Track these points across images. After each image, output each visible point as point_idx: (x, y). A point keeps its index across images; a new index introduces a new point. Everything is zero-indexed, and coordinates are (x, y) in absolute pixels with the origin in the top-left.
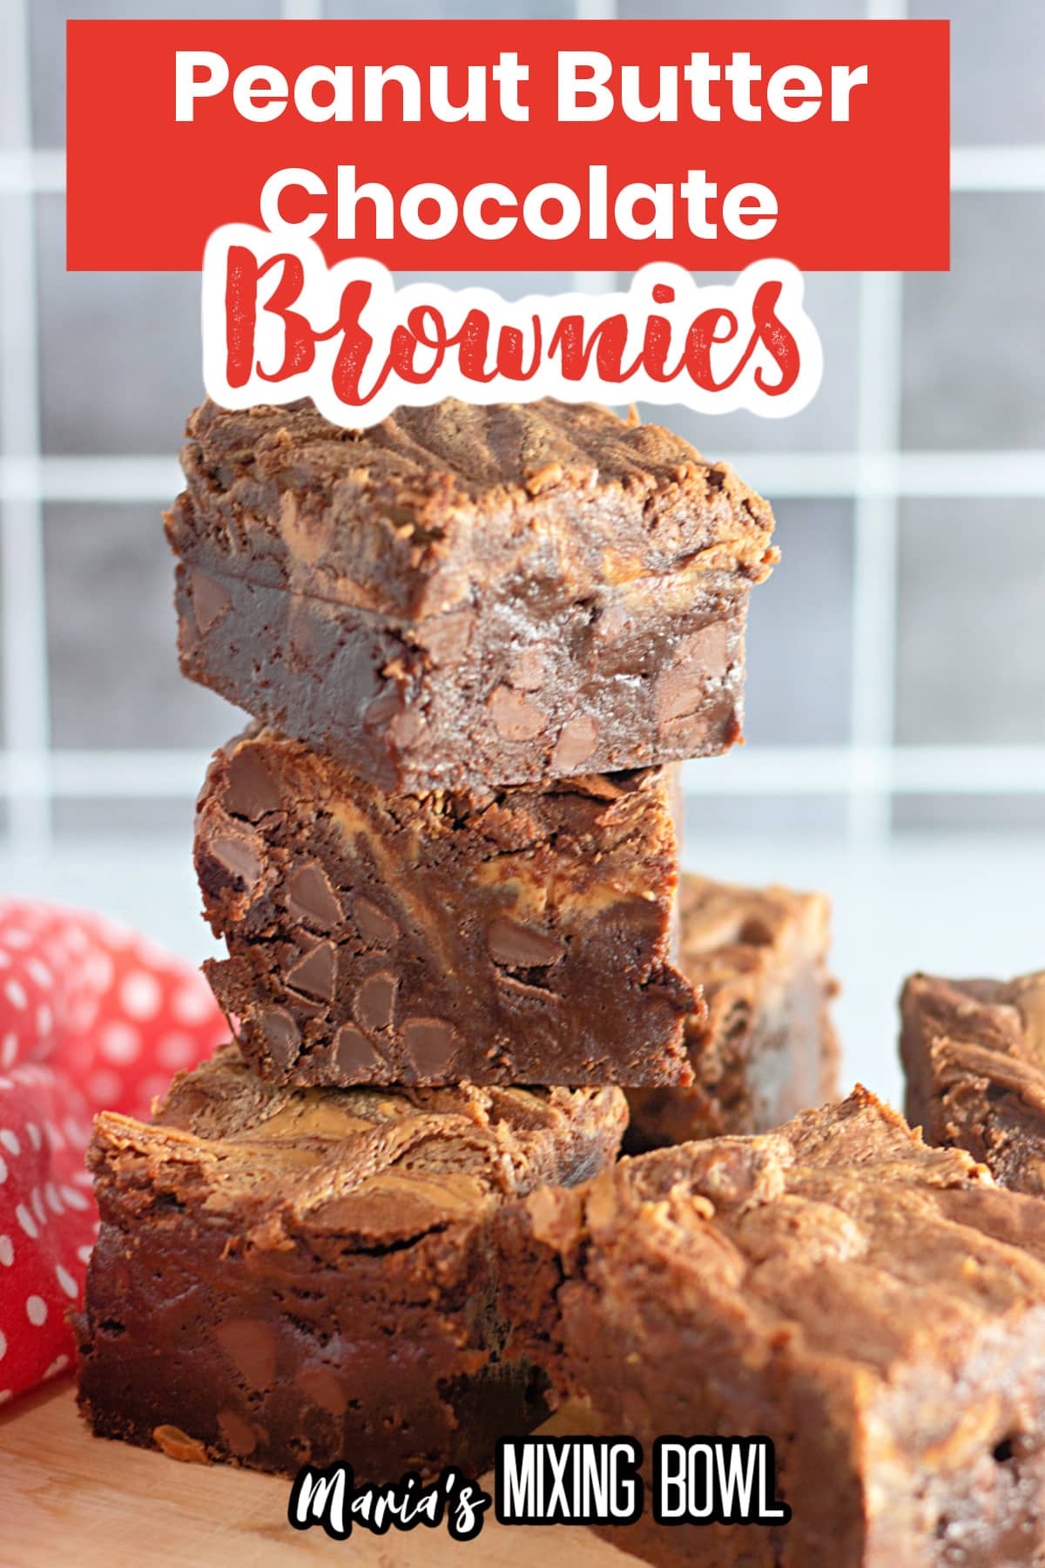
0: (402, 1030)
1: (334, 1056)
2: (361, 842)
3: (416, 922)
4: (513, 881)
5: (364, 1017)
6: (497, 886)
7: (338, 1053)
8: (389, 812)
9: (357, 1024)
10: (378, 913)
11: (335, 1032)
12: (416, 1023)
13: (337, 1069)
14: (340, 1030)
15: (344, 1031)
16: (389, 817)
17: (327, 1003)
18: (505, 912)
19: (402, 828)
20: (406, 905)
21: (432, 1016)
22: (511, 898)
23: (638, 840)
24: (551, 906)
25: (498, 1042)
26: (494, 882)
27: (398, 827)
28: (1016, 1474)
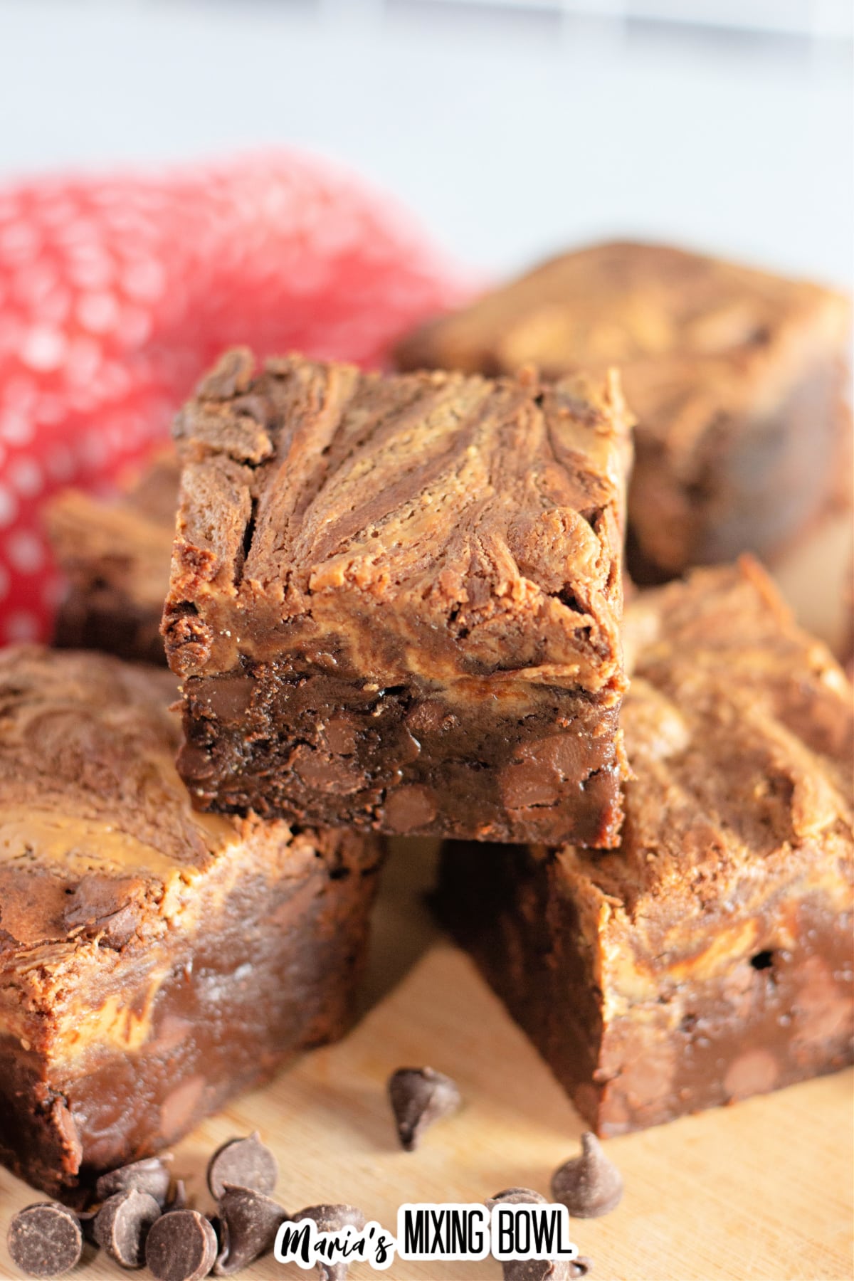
23: (19, 993)
28: (773, 979)
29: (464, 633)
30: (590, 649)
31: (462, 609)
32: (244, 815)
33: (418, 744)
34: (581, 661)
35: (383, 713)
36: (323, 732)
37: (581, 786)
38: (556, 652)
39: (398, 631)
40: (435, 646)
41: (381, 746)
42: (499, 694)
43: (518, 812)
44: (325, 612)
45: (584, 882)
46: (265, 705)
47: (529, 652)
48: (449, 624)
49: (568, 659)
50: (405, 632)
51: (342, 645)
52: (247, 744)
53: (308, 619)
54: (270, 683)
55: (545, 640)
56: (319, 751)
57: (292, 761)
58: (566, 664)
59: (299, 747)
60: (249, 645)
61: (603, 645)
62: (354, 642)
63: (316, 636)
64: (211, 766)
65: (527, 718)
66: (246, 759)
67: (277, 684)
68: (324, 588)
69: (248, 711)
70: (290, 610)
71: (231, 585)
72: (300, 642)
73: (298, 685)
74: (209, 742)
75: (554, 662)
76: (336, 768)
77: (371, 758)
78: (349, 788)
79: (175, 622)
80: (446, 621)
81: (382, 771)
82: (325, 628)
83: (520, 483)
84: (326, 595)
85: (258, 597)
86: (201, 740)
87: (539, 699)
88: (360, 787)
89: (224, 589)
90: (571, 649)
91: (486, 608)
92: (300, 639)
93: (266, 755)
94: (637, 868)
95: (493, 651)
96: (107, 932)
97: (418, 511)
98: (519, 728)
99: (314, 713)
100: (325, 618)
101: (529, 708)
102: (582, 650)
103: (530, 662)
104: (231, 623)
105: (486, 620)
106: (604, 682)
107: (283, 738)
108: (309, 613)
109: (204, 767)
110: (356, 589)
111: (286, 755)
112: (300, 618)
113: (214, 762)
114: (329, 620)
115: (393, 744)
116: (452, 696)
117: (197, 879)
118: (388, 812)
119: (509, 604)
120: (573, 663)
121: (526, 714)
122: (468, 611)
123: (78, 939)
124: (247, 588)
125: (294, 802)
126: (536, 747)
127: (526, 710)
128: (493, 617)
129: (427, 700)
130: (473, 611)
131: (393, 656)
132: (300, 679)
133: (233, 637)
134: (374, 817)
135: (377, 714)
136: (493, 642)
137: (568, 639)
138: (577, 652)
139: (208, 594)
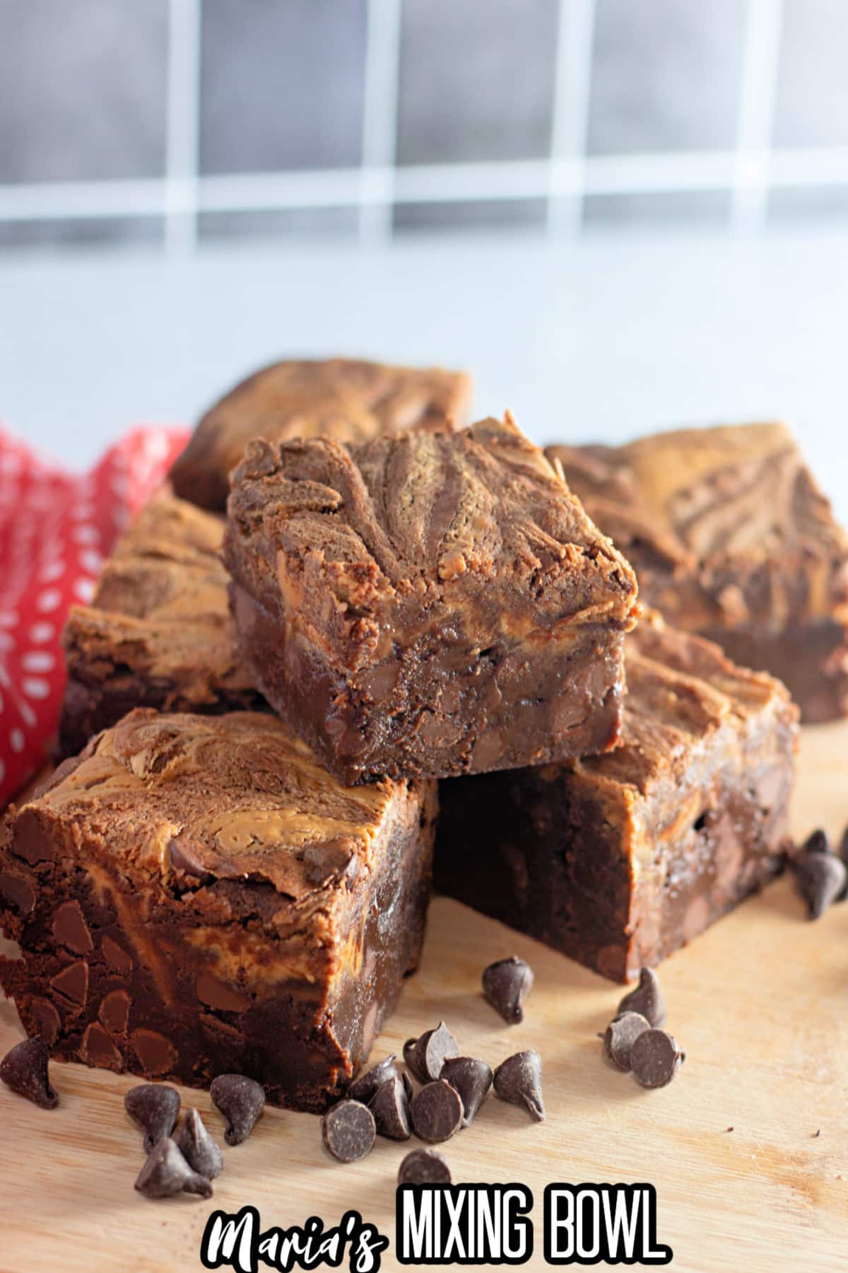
0: (133, 1035)
1: (85, 1044)
2: (107, 893)
3: (146, 961)
4: (215, 947)
5: (107, 1021)
6: (204, 947)
7: (88, 1043)
8: (127, 878)
9: (101, 1023)
10: (118, 949)
11: (86, 1026)
12: (142, 1032)
13: (86, 1054)
14: (90, 1026)
15: (92, 1029)
16: (127, 882)
17: (81, 1006)
18: (210, 967)
19: (136, 892)
20: (139, 947)
21: (156, 1031)
22: (214, 959)
23: (305, 936)
24: (242, 970)
25: (200, 1060)
26: (202, 945)
27: (133, 891)
28: (706, 837)
29: (540, 593)
30: (620, 587)
31: (539, 573)
32: (384, 781)
33: (500, 693)
34: (614, 597)
35: (481, 671)
36: (440, 697)
37: (602, 704)
38: (596, 594)
39: (497, 600)
40: (521, 608)
41: (477, 700)
42: (557, 637)
43: (560, 734)
44: (451, 596)
45: (602, 781)
46: (406, 681)
47: (580, 598)
48: (531, 588)
49: (605, 599)
50: (502, 601)
51: (462, 619)
52: (390, 720)
53: (441, 603)
54: (412, 662)
55: (591, 587)
56: (436, 714)
57: (419, 726)
58: (604, 603)
59: (424, 713)
60: (400, 634)
61: (628, 583)
62: (468, 616)
63: (445, 616)
64: (366, 743)
65: (574, 654)
66: (388, 732)
67: (416, 663)
68: (452, 575)
69: (395, 690)
70: (430, 599)
71: (390, 587)
72: (434, 623)
73: (430, 661)
74: (365, 723)
75: (596, 603)
76: (447, 725)
77: (470, 711)
78: (453, 741)
79: (356, 625)
80: (528, 586)
81: (476, 721)
82: (450, 609)
83: (509, 490)
84: (453, 581)
85: (410, 592)
86: (358, 723)
87: (583, 635)
88: (460, 738)
89: (388, 590)
90: (608, 590)
91: (554, 570)
92: (433, 620)
93: (401, 726)
94: (633, 761)
95: (557, 603)
96: (347, 876)
97: (469, 517)
98: (569, 662)
99: (436, 682)
100: (451, 600)
101: (577, 645)
102: (614, 589)
103: (580, 607)
104: (390, 619)
105: (554, 578)
106: (628, 611)
107: (413, 708)
108: (441, 599)
109: (362, 746)
110: (473, 572)
111: (415, 722)
112: (436, 604)
113: (367, 739)
114: (454, 601)
115: (485, 696)
116: (527, 647)
117: (377, 831)
118: (474, 756)
119: (568, 562)
120: (609, 600)
121: (573, 651)
122: (544, 574)
123: (331, 887)
124: (401, 588)
125: (417, 762)
126: (577, 676)
127: (573, 647)
128: (559, 575)
129: (510, 654)
130: (546, 574)
131: (492, 624)
132: (430, 655)
133: (391, 630)
134: (465, 762)
135: (478, 673)
136: (557, 596)
137: (606, 583)
138: (611, 591)
139: (377, 597)
